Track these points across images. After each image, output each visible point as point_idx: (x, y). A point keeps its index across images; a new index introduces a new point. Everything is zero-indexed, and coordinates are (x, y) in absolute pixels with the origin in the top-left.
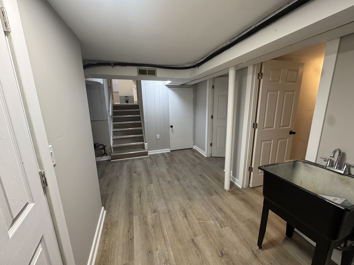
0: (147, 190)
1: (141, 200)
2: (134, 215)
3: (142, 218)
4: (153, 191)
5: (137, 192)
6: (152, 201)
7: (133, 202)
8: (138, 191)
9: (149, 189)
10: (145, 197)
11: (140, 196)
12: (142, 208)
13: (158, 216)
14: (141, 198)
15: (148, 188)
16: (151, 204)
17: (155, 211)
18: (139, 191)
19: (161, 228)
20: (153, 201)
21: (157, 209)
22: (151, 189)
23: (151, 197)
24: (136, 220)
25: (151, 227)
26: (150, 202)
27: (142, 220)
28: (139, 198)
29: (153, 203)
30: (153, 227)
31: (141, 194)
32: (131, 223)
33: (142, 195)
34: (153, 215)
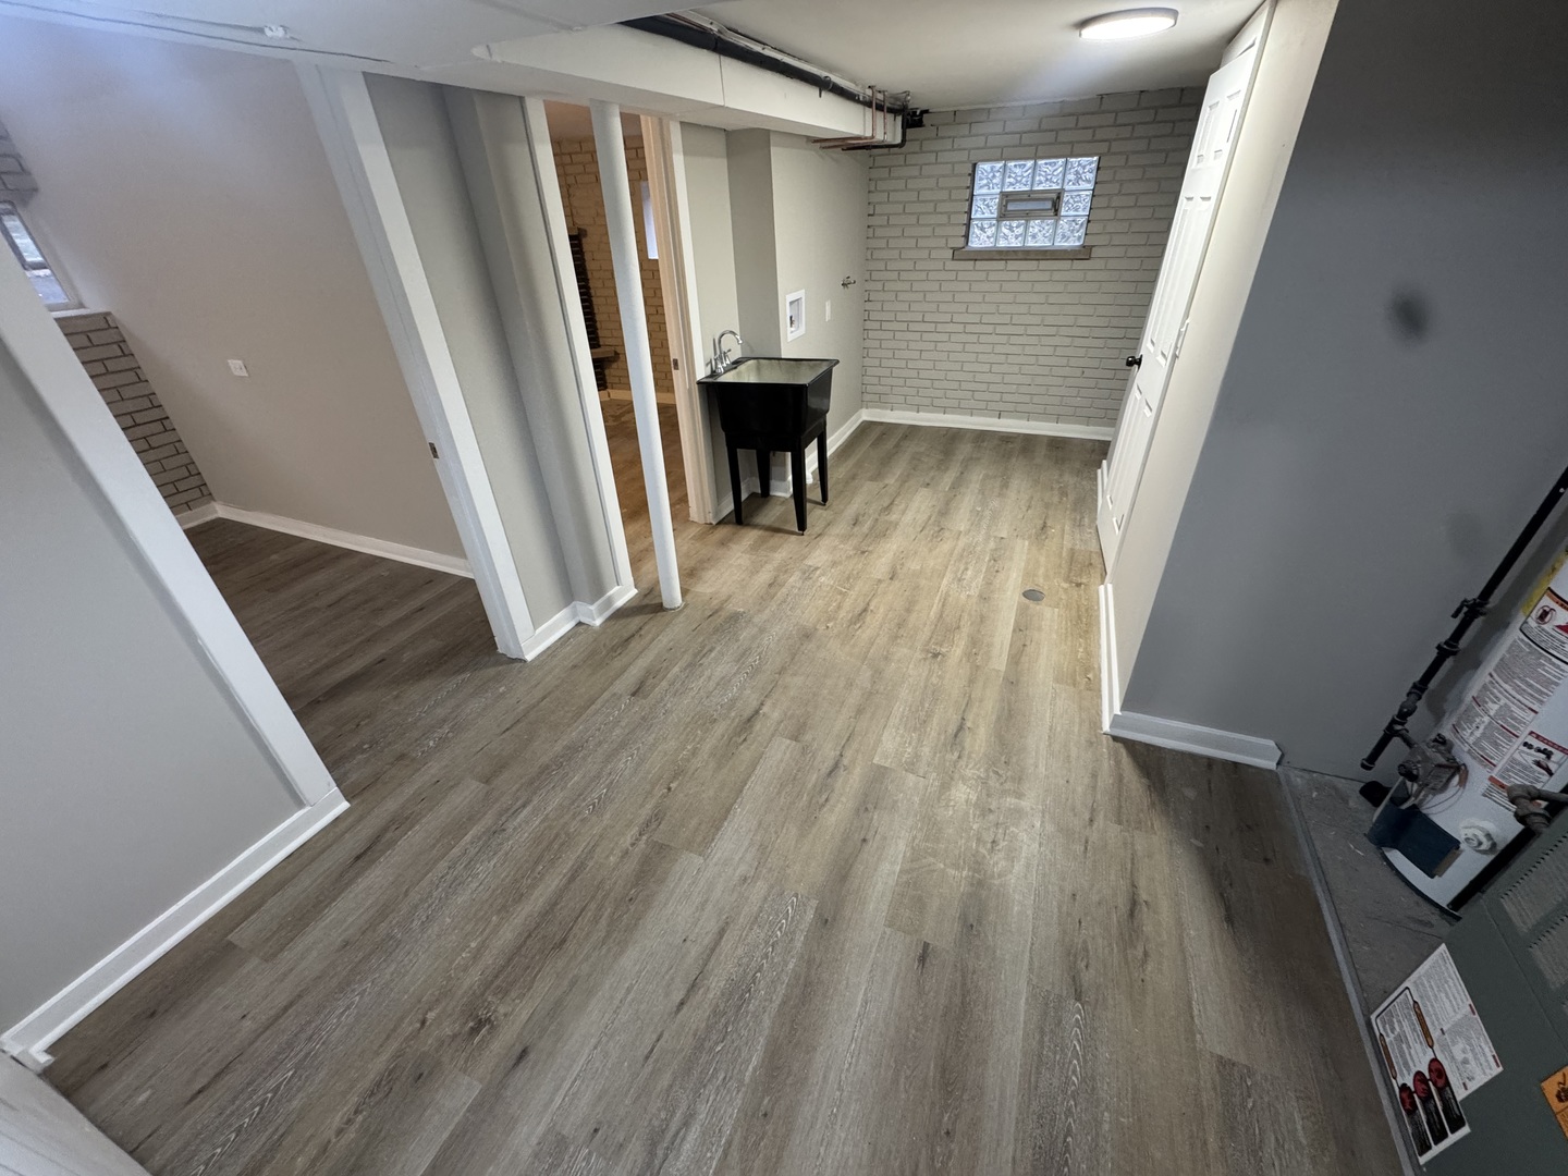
0: (920, 740)
1: (964, 711)
2: (1002, 674)
3: (979, 657)
4: (898, 720)
5: (969, 757)
6: (926, 687)
7: (994, 717)
8: (959, 757)
9: (910, 744)
10: (944, 717)
11: (961, 728)
12: (971, 681)
13: (933, 640)
14: (960, 717)
15: (909, 750)
16: (934, 680)
17: (935, 655)
18: (956, 754)
19: (941, 616)
20: (922, 684)
21: (925, 659)
22: (898, 739)
23: (922, 703)
24: (999, 662)
25: (965, 630)
26: (934, 685)
27: (981, 653)
28: (969, 724)
29: (927, 679)
30: (959, 628)
31: (956, 736)
32: (1016, 658)
33: (952, 729)
34: (944, 650)
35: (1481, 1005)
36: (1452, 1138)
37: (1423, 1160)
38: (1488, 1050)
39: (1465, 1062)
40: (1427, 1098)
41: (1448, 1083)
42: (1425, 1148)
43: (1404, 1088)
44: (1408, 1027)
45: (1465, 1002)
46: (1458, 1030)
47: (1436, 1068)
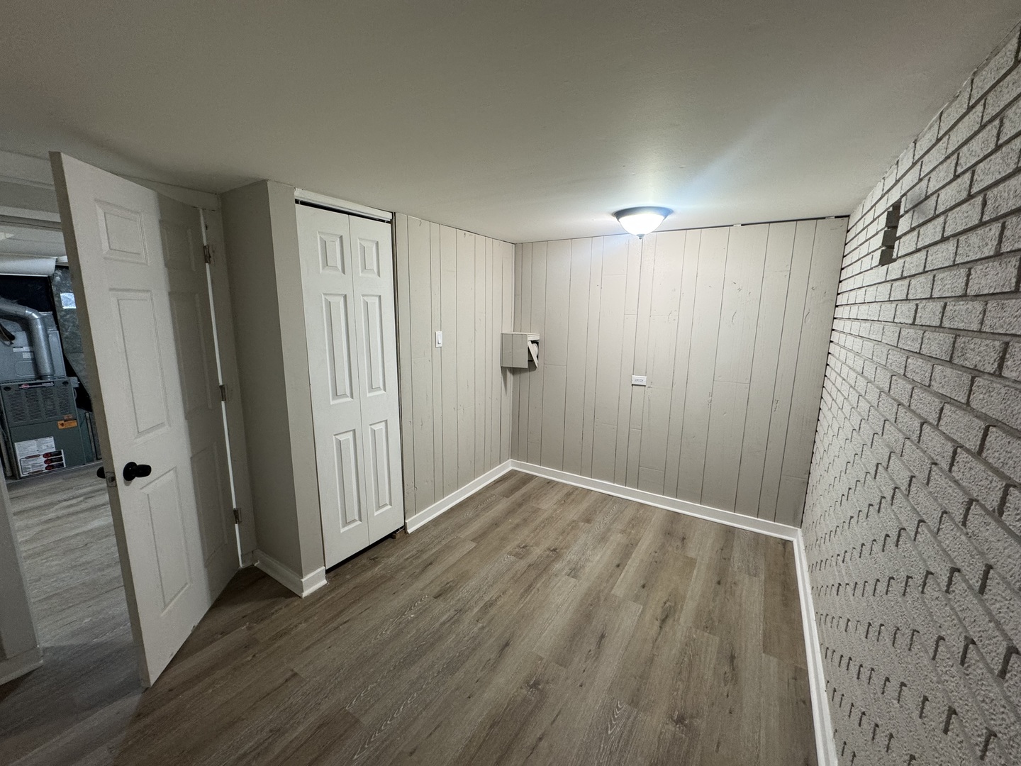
35: (36, 438)
36: (63, 456)
37: (65, 466)
38: (48, 439)
39: (47, 446)
40: (52, 461)
41: (50, 453)
42: (62, 465)
43: (46, 468)
44: (31, 462)
45: (33, 442)
46: (39, 446)
47: (46, 455)
